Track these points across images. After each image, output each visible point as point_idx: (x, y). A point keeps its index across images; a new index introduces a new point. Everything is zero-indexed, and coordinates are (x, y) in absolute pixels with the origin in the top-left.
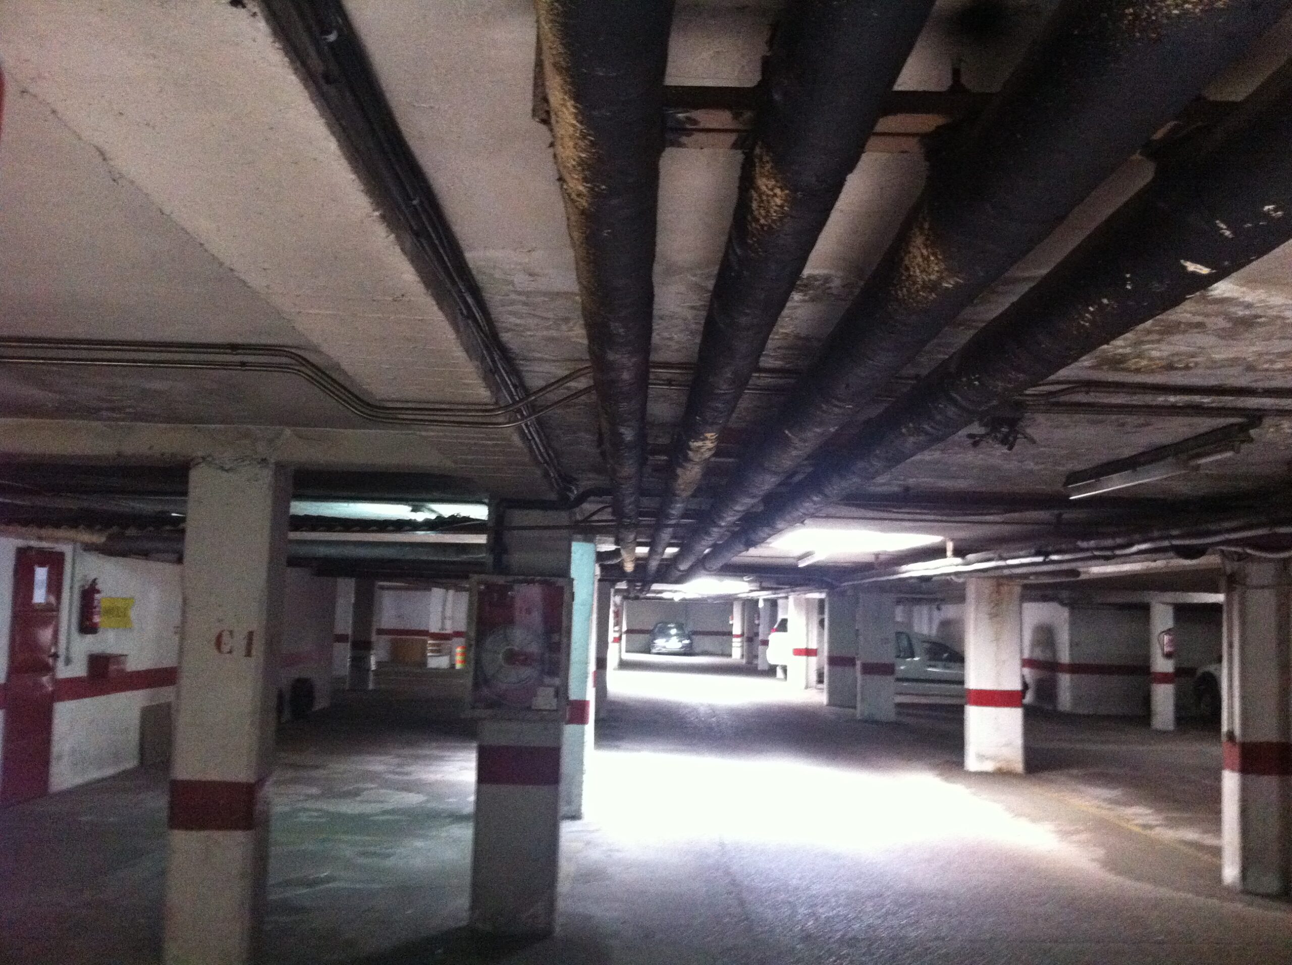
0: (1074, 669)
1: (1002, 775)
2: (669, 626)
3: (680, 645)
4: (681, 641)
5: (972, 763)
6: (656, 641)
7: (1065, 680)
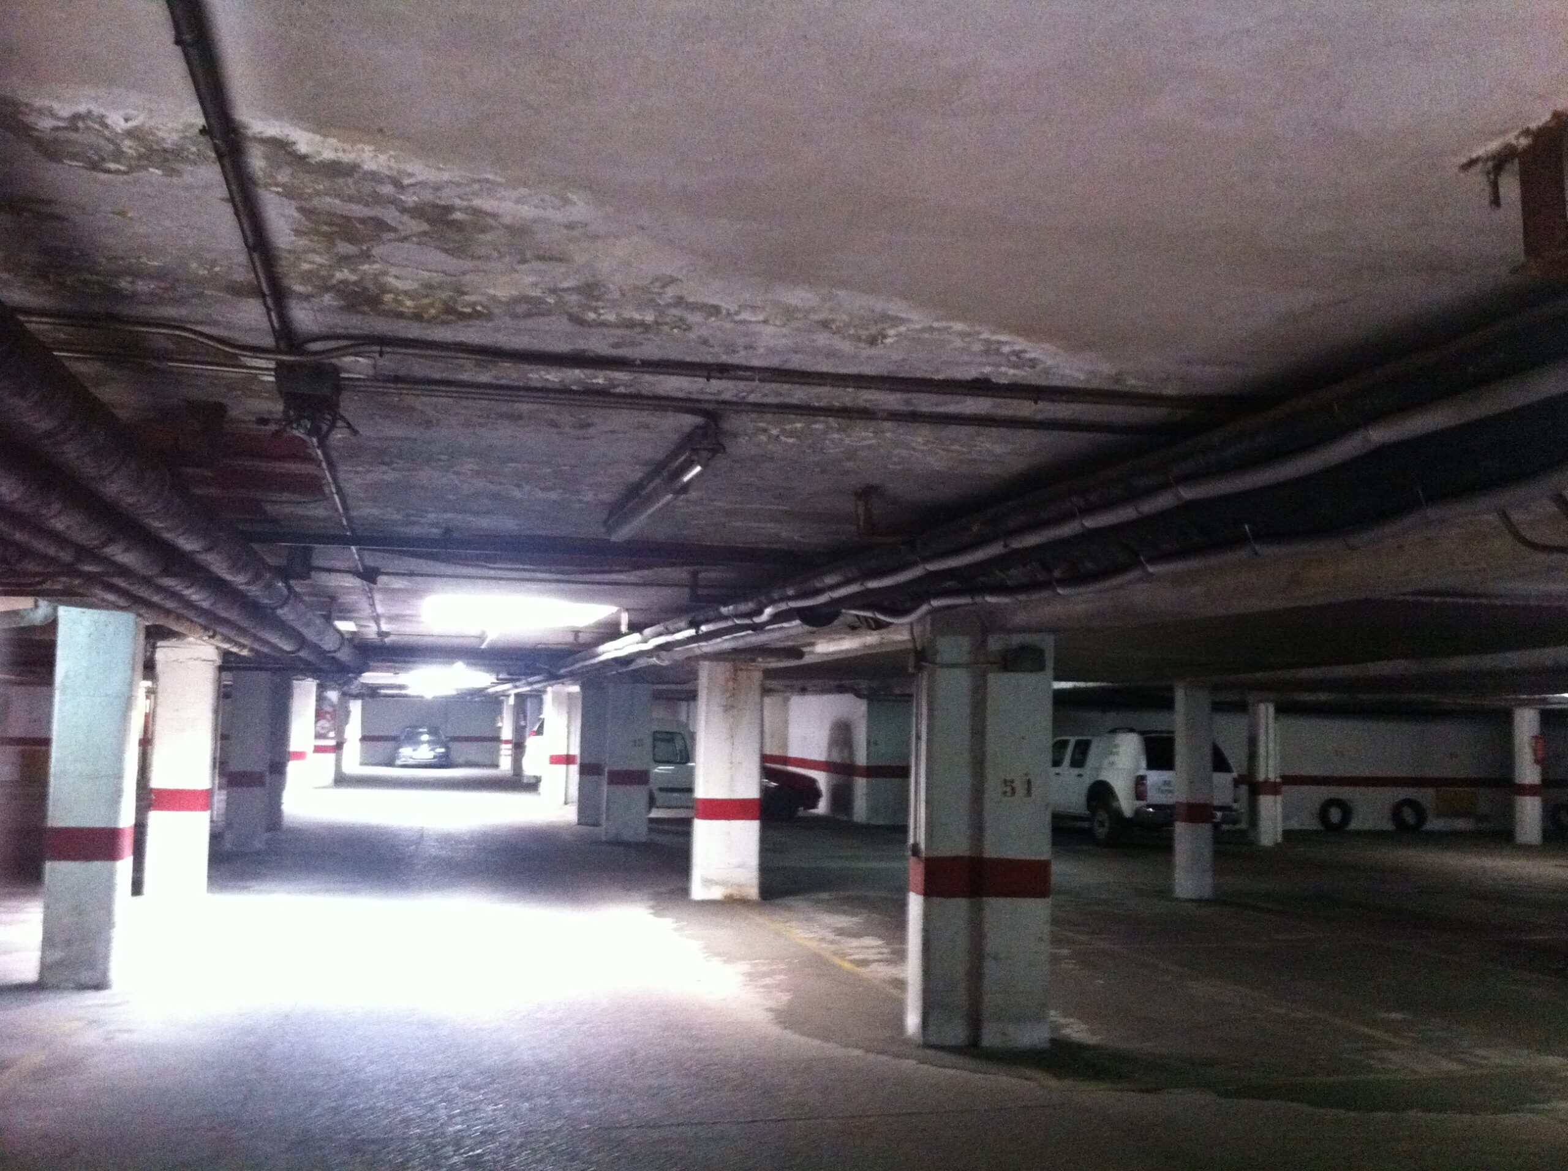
0: (870, 772)
1: (732, 904)
2: (421, 730)
3: (431, 755)
4: (433, 750)
5: (698, 891)
6: (401, 750)
7: (861, 785)
